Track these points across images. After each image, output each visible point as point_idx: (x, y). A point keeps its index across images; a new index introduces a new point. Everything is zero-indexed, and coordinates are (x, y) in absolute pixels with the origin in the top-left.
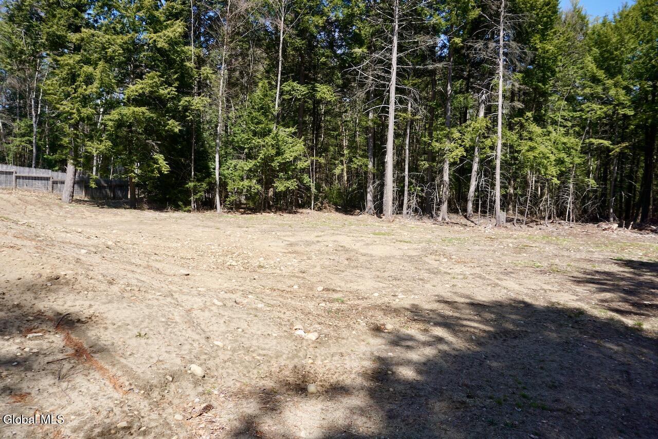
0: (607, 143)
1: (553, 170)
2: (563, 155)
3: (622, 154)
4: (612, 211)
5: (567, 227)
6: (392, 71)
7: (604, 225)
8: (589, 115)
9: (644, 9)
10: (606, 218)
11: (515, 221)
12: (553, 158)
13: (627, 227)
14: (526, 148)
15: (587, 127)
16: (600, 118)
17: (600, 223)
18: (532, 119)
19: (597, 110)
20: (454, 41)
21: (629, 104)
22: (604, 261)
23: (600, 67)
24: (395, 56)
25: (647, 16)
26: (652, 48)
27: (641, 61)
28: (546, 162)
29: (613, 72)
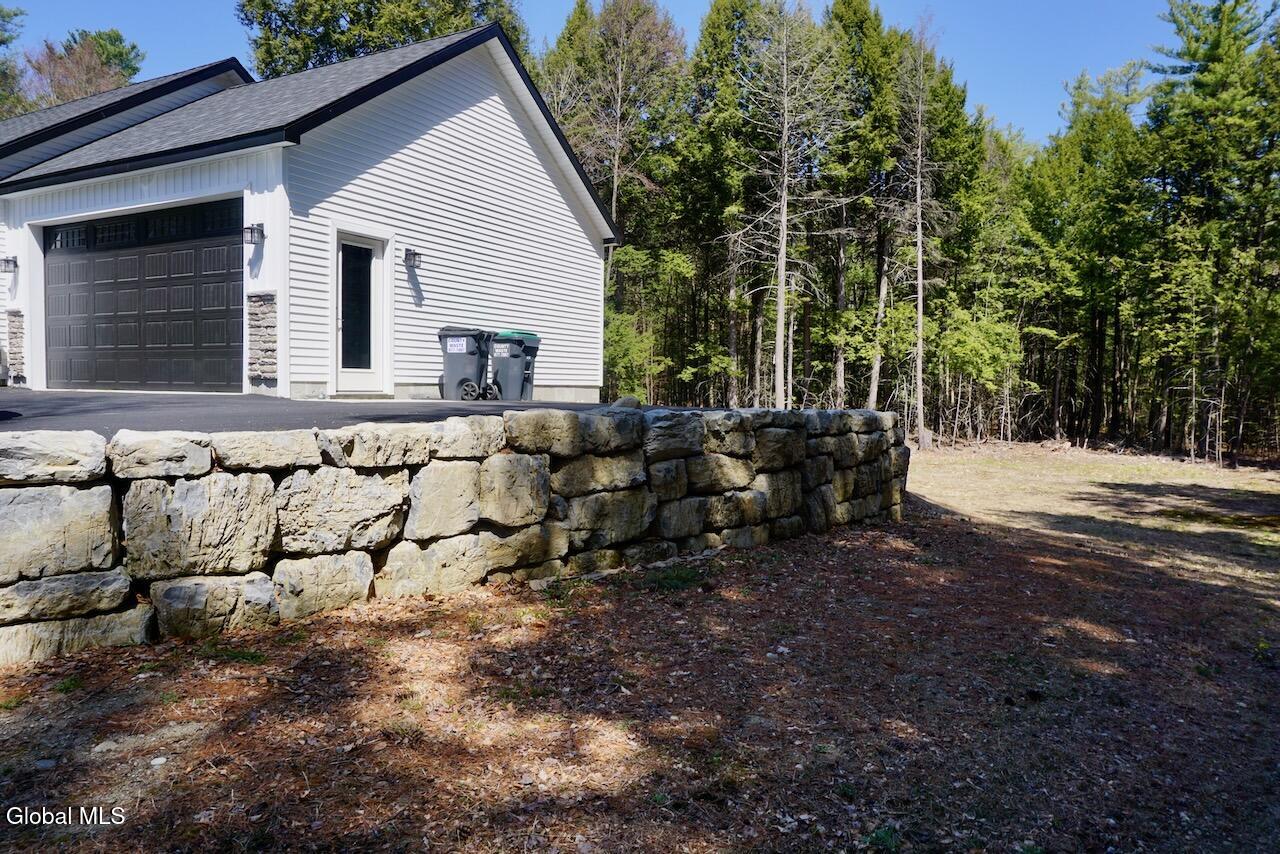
0: (1052, 333)
1: (988, 372)
2: (998, 350)
3: (1071, 349)
4: (1057, 424)
5: (1005, 449)
6: (780, 239)
7: (1048, 443)
8: (1025, 294)
9: (1084, 143)
10: (1051, 434)
11: (939, 443)
12: (987, 356)
13: (1082, 446)
14: (954, 342)
15: (1032, 312)
16: (1039, 300)
17: (1044, 442)
18: (958, 301)
19: (1038, 288)
20: (863, 201)
21: (1076, 281)
22: (1079, 484)
23: (1037, 228)
24: (784, 218)
25: (1088, 157)
26: (1099, 206)
27: (1087, 223)
28: (980, 361)
29: (1053, 236)
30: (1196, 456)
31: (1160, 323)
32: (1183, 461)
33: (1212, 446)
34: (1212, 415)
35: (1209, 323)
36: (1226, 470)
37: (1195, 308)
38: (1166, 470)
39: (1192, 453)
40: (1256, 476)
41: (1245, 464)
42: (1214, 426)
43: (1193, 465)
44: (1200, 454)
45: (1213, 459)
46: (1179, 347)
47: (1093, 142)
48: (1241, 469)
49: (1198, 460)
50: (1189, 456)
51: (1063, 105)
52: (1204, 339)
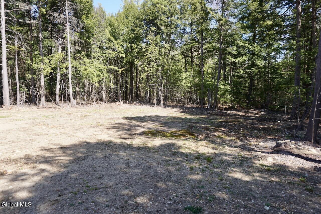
0: (116, 68)
1: (96, 80)
2: (99, 73)
3: (122, 73)
4: (120, 97)
5: (103, 105)
7: (118, 103)
8: (109, 56)
9: (126, 14)
10: (118, 100)
11: (80, 104)
12: (95, 74)
13: (126, 103)
14: (83, 69)
15: (108, 61)
16: (113, 57)
17: (116, 102)
18: (85, 55)
19: (112, 54)
20: (41, 10)
21: (123, 52)
22: (118, 119)
23: (112, 35)
24: (3, 11)
25: (127, 17)
26: (129, 30)
27: (126, 35)
28: (92, 76)
29: (116, 38)
30: (156, 105)
31: (146, 65)
32: (153, 106)
33: (160, 102)
34: (160, 93)
35: (158, 66)
36: (164, 109)
37: (154, 61)
38: (148, 110)
39: (155, 104)
40: (172, 110)
41: (168, 107)
42: (160, 96)
43: (156, 108)
44: (157, 105)
45: (161, 106)
46: (151, 72)
47: (128, 13)
48: (168, 108)
49: (157, 106)
50: (155, 105)
51: (121, 5)
52: (157, 70)
